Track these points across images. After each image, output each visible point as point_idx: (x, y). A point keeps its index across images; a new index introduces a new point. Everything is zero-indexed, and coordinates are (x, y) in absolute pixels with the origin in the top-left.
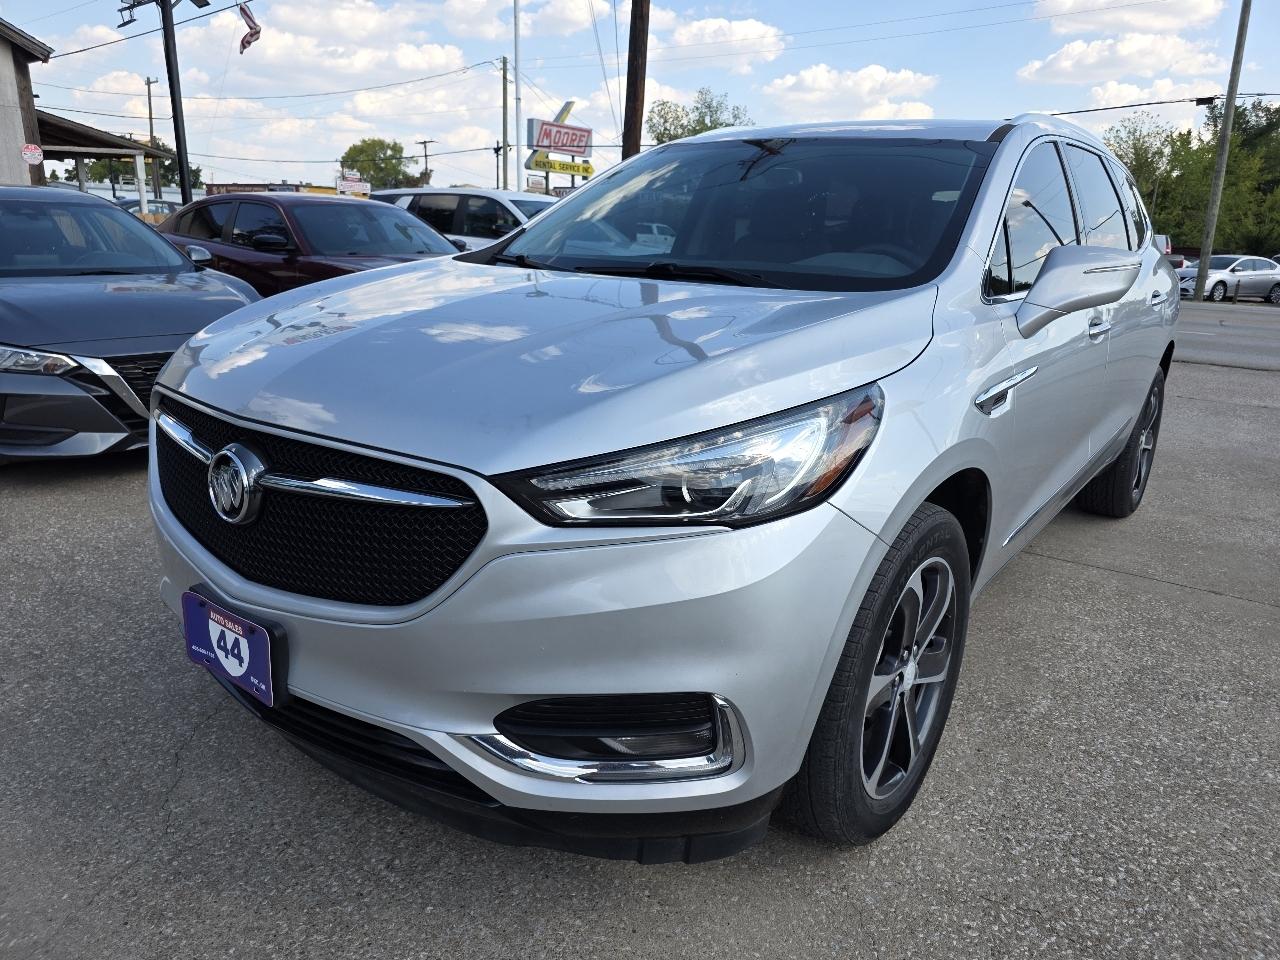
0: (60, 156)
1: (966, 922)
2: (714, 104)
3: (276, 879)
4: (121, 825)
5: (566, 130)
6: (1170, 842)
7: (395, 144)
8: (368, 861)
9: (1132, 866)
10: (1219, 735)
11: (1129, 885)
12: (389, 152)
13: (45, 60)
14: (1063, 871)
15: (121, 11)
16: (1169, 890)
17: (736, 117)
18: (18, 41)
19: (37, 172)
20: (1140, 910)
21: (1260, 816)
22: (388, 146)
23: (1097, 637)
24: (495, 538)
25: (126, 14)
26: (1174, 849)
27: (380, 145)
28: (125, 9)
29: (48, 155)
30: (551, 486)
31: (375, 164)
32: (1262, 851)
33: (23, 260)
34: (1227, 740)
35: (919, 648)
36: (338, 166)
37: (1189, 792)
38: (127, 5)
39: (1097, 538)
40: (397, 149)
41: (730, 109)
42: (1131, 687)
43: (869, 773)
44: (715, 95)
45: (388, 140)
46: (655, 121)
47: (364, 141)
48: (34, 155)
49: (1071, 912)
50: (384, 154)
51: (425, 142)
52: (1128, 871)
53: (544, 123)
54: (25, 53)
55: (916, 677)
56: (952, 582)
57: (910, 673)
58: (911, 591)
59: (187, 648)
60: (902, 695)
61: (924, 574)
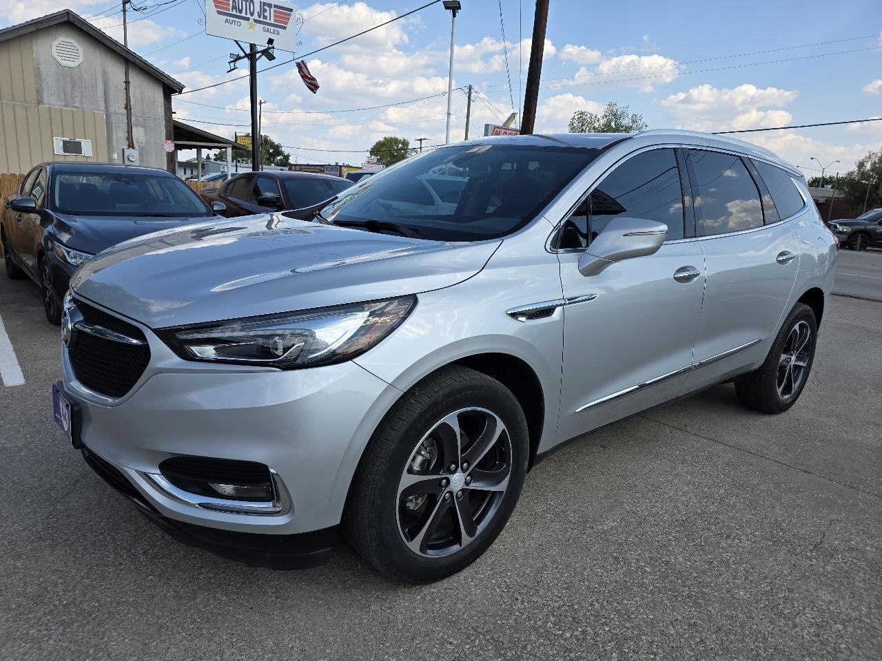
0: (190, 147)
1: (451, 640)
2: (619, 113)
3: (85, 549)
5: (510, 132)
6: (629, 619)
7: (405, 140)
8: (136, 548)
9: (588, 629)
10: (727, 564)
11: (578, 640)
12: (400, 146)
13: (180, 93)
14: (539, 623)
15: (230, 63)
16: (603, 647)
17: (634, 122)
18: (166, 81)
19: (171, 157)
20: (572, 655)
21: (710, 617)
22: (400, 142)
23: (686, 489)
24: (154, 363)
25: (232, 64)
26: (628, 625)
27: (395, 141)
28: (232, 62)
29: (179, 147)
30: (190, 337)
31: (391, 153)
32: (692, 637)
34: (728, 566)
35: (469, 466)
36: (368, 154)
37: (670, 593)
38: (233, 59)
40: (405, 143)
41: (630, 116)
42: (683, 523)
43: (412, 536)
44: (619, 107)
45: (400, 137)
46: (575, 125)
47: (385, 138)
48: (170, 147)
49: (525, 647)
50: (397, 147)
51: (421, 140)
52: (584, 632)
53: (496, 127)
54: (170, 88)
55: (467, 483)
56: (500, 426)
57: (458, 480)
58: (445, 426)
59: (55, 414)
60: (451, 493)
61: (460, 417)
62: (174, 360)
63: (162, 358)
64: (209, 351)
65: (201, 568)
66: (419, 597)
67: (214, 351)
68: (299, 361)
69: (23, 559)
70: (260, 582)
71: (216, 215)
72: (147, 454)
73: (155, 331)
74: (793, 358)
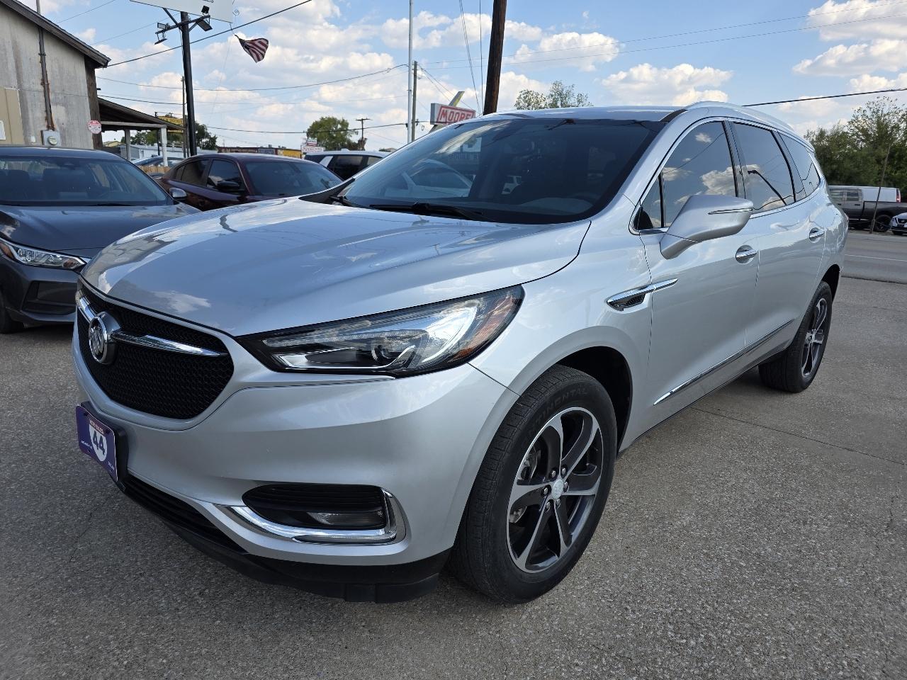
0: (115, 128)
1: (576, 661)
2: (564, 92)
3: (129, 595)
4: (44, 555)
5: (457, 111)
6: (746, 620)
7: (344, 120)
8: (189, 589)
9: (710, 634)
10: (812, 549)
11: (705, 648)
12: (339, 126)
13: (105, 66)
14: (659, 633)
15: (157, 33)
16: (733, 653)
17: (579, 101)
18: (88, 53)
19: (97, 138)
20: (706, 664)
21: (821, 608)
22: (339, 122)
23: (745, 476)
24: (239, 377)
25: (160, 35)
26: (747, 626)
27: (333, 121)
28: (160, 32)
29: (105, 128)
30: (277, 344)
31: (330, 134)
32: (814, 632)
33: (64, 196)
34: (817, 553)
35: (567, 471)
36: (305, 136)
37: (774, 587)
38: (161, 30)
39: (771, 406)
40: (344, 124)
41: (576, 95)
42: (757, 511)
43: (518, 552)
44: (566, 85)
45: (339, 117)
46: (521, 104)
47: (322, 119)
48: (96, 127)
49: (655, 661)
50: (336, 128)
51: (362, 120)
52: (707, 638)
53: (442, 106)
54: (93, 62)
55: (565, 490)
56: (596, 426)
57: (558, 487)
58: (550, 429)
59: (80, 442)
60: (551, 501)
61: (564, 418)
62: (263, 372)
63: (247, 370)
64: (300, 361)
65: (272, 605)
66: (524, 617)
67: (306, 360)
68: (412, 366)
69: (56, 614)
70: (345, 615)
71: (178, 203)
72: (229, 484)
73: (237, 339)
74: (813, 336)
